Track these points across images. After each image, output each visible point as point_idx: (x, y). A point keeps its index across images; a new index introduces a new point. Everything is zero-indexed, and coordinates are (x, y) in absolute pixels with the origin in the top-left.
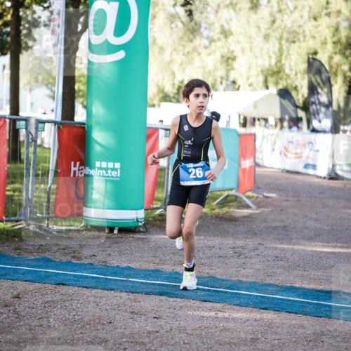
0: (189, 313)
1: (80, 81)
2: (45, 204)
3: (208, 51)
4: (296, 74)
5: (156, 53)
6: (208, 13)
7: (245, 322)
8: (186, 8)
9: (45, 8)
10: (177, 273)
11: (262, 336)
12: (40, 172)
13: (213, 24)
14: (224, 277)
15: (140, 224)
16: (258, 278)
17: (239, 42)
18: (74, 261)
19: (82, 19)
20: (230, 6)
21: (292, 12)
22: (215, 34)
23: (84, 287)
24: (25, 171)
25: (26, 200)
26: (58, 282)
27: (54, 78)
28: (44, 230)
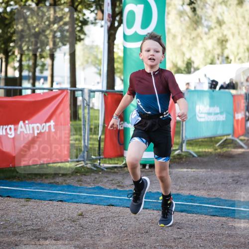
1: (118, 62)
2: (97, 149)
3: (208, 36)
5: (171, 39)
6: (207, 9)
7: (244, 230)
8: (191, 6)
9: (92, 12)
10: (192, 196)
12: (93, 127)
13: (211, 17)
14: (227, 198)
17: (230, 29)
18: (119, 189)
19: (118, 18)
20: (223, 3)
22: (213, 24)
23: (127, 207)
24: (82, 127)
25: (84, 146)
26: (109, 204)
27: (100, 60)
28: (97, 167)
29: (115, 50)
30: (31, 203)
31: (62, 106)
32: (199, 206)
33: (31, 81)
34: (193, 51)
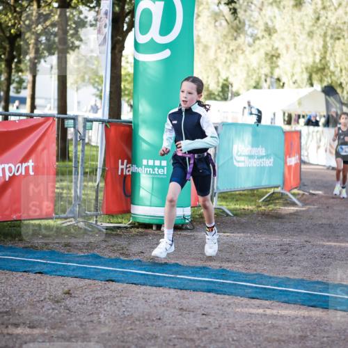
0: (237, 310)
1: (126, 80)
2: (93, 201)
3: (252, 49)
4: (341, 70)
5: (200, 51)
6: (252, 11)
7: (293, 319)
8: (230, 7)
9: (92, 9)
10: (224, 270)
11: (311, 334)
12: (88, 170)
13: (257, 21)
14: (271, 275)
15: (187, 221)
16: (306, 276)
18: (122, 258)
19: (127, 20)
20: (274, 4)
21: (336, 9)
22: (259, 32)
23: (132, 284)
25: (75, 197)
26: (108, 279)
27: (101, 77)
29: (123, 64)
31: (45, 139)
32: (233, 284)
33: (3, 103)
34: (232, 69)
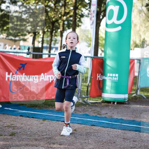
2: (86, 91)
8: (147, 7)
9: (87, 9)
12: (84, 78)
15: (126, 100)
18: (98, 116)
19: (102, 14)
23: (103, 127)
26: (92, 125)
28: (85, 102)
30: (46, 122)
33: (48, 50)
